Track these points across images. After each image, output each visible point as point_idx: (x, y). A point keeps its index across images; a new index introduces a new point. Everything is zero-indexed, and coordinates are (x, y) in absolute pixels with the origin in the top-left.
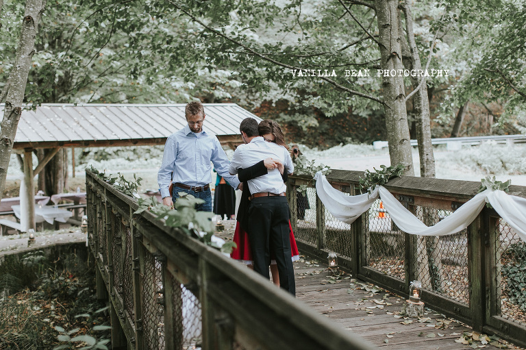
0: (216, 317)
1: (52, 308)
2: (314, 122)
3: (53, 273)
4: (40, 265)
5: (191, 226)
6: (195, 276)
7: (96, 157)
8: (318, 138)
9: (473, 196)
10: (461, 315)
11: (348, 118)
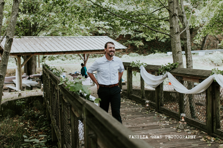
0: (90, 133)
1: (28, 123)
2: (142, 44)
3: (29, 109)
4: (23, 105)
5: (81, 91)
6: (81, 114)
7: (49, 59)
8: (143, 50)
9: (208, 77)
10: (203, 128)
11: (156, 42)
